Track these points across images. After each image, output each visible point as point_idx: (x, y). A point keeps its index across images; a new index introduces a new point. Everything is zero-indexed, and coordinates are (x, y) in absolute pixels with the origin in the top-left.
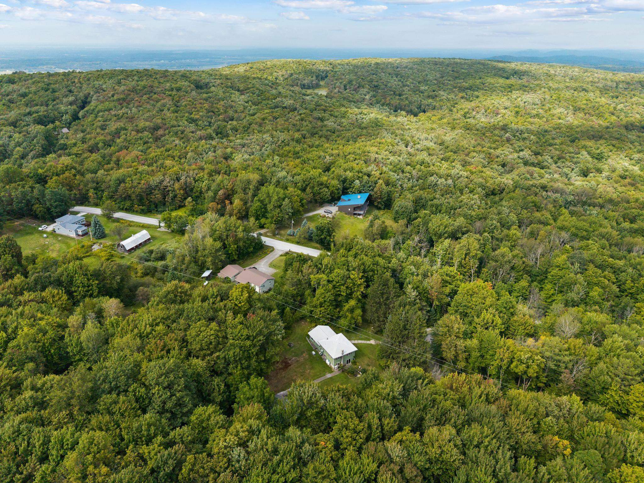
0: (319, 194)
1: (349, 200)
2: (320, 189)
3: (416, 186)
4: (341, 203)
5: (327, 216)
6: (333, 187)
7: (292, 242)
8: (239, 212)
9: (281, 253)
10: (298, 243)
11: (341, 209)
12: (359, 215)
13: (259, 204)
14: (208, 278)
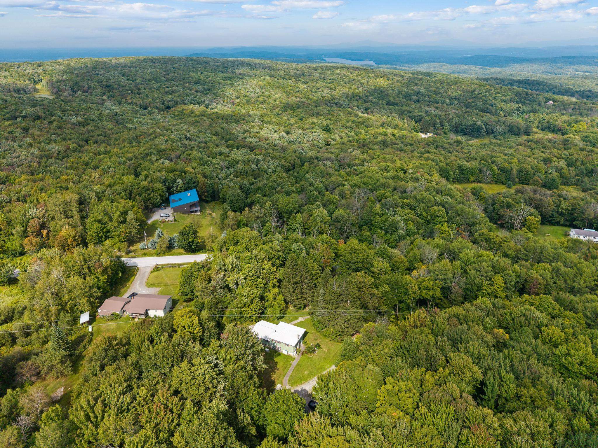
0: (149, 199)
1: (180, 199)
2: (149, 194)
3: (230, 175)
4: (173, 205)
5: (167, 220)
6: (159, 190)
7: (151, 255)
8: (75, 240)
9: (149, 270)
10: (158, 254)
11: (176, 210)
12: (196, 211)
13: (97, 225)
14: (90, 322)
